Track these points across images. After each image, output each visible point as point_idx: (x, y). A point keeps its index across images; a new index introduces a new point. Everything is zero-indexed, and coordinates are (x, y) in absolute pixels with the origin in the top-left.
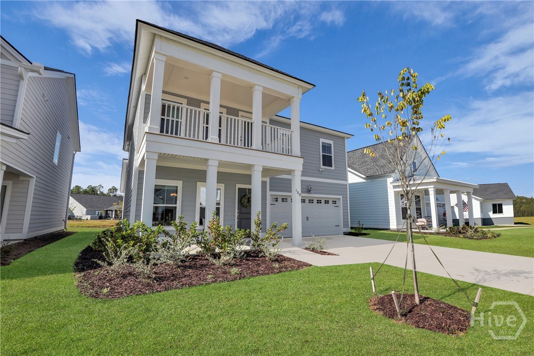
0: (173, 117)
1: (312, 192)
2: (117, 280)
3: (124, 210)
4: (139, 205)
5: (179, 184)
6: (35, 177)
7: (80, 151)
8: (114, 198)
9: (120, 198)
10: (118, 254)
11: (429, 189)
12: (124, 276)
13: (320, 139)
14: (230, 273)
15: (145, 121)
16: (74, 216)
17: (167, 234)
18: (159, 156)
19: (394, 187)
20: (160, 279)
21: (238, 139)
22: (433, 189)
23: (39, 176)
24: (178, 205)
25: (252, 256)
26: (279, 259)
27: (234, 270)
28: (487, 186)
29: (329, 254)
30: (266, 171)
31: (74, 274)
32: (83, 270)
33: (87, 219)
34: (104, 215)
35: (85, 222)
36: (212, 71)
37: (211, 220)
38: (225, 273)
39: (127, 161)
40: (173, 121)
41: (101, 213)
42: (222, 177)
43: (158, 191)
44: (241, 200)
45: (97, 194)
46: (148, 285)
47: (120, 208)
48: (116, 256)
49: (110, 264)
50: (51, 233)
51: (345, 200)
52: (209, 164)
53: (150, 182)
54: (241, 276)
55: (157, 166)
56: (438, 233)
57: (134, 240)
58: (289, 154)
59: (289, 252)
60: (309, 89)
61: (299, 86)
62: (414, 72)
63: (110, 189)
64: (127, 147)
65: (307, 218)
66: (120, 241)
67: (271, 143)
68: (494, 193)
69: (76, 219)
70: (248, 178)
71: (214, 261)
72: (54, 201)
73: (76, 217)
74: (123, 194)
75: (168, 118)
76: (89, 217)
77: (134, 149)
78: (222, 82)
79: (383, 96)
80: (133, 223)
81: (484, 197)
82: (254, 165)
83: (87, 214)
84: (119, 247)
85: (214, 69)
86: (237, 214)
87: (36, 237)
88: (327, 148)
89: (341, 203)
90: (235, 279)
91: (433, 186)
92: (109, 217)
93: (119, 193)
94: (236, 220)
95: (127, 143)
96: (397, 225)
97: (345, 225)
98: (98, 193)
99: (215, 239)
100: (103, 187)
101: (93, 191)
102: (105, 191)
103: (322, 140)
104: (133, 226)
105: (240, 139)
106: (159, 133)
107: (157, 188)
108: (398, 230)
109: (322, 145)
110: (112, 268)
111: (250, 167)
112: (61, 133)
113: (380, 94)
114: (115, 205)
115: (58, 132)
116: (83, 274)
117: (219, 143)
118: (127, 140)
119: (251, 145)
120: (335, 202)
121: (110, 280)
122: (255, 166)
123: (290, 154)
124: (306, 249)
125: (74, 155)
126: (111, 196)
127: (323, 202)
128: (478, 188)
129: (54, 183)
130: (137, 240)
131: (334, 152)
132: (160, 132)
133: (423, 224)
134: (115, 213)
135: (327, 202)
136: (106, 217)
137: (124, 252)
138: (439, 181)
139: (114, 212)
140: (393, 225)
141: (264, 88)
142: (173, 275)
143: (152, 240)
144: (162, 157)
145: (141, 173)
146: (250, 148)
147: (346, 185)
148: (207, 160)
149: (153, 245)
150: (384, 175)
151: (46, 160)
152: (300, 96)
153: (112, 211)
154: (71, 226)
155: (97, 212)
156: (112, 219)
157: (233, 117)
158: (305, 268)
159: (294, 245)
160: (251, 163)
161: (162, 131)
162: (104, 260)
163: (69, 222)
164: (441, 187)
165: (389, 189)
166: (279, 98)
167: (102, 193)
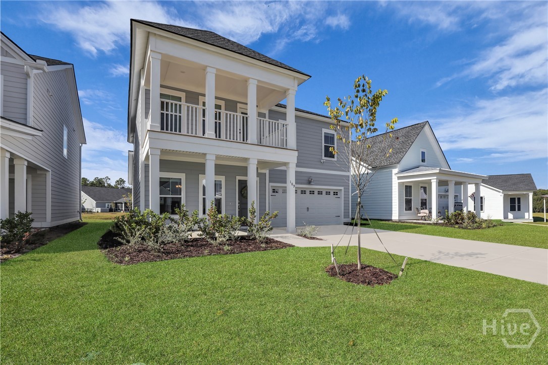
0: (172, 111)
1: (312, 183)
2: (135, 254)
3: (134, 202)
4: (147, 195)
5: (182, 176)
6: (50, 170)
7: (86, 144)
8: (122, 190)
9: (129, 190)
10: (134, 234)
11: (432, 181)
12: (140, 251)
13: (323, 129)
14: (223, 250)
15: (146, 117)
16: (85, 209)
17: (172, 220)
18: (161, 151)
19: (399, 178)
20: (167, 253)
21: (237, 132)
22: (435, 180)
23: (54, 170)
24: (183, 196)
25: (247, 240)
26: (268, 241)
27: (226, 248)
28: (509, 176)
29: (317, 239)
30: (262, 164)
31: (100, 250)
32: (106, 248)
33: (98, 212)
34: (113, 208)
35: (96, 215)
36: (207, 66)
37: (210, 208)
38: (219, 249)
39: (133, 153)
40: (172, 115)
41: (111, 205)
42: (220, 169)
43: (164, 183)
44: (241, 192)
45: (104, 186)
46: (159, 256)
47: (130, 201)
48: (132, 235)
49: (128, 242)
50: (69, 223)
51: (346, 192)
52: (207, 158)
53: (155, 175)
54: (232, 252)
55: (160, 160)
56: (436, 224)
57: (145, 224)
58: (283, 146)
59: (281, 237)
60: (305, 80)
61: (295, 78)
62: (369, 80)
63: (118, 181)
64: (131, 139)
65: (308, 208)
66: (134, 225)
67: (269, 136)
68: (514, 184)
69: (87, 212)
70: (244, 170)
71: (212, 242)
72: (69, 193)
73: (86, 210)
74: (131, 186)
75: (167, 113)
76: (99, 210)
77: (139, 143)
78: (217, 76)
79: (342, 102)
80: (143, 211)
81: (503, 188)
82: (249, 159)
83: (97, 206)
84: (134, 229)
85: (207, 65)
86: (237, 205)
87: (57, 226)
88: (329, 139)
89: (342, 194)
90: (227, 253)
91: (435, 178)
92: (119, 209)
93: (127, 185)
94: (237, 210)
95: (131, 135)
96: (399, 216)
97: (346, 216)
98: (106, 185)
99: (214, 224)
100: (109, 179)
101: (100, 183)
102: (113, 184)
103: (324, 131)
104: (144, 213)
105: (238, 131)
106: (160, 131)
107: (162, 180)
108: (400, 221)
109: (325, 136)
110: (130, 244)
111: (246, 160)
112: (67, 127)
113: (339, 100)
114: (125, 197)
115: (64, 126)
116: (107, 250)
117: (215, 138)
118: (131, 133)
119: (247, 139)
120: (335, 193)
121: (129, 253)
122: (251, 160)
123: (285, 147)
124: (299, 235)
125: (80, 147)
126: (119, 190)
127: (324, 193)
128: (487, 179)
129: (66, 176)
130: (147, 224)
131: (337, 143)
132: (161, 129)
133: (425, 215)
134: (125, 206)
135: (328, 193)
136: (117, 210)
137: (138, 233)
138: (442, 173)
139: (123, 205)
140: (395, 216)
141: (259, 81)
142: (178, 251)
143: (160, 224)
144: (163, 152)
145: (147, 167)
146: (245, 142)
147: (349, 176)
148: (205, 154)
149: (161, 228)
150: (390, 166)
151: (58, 154)
152: (296, 88)
153: (122, 203)
154: (85, 218)
155: (107, 204)
156: (122, 212)
157: (232, 113)
158: (288, 248)
159: (288, 232)
160: (246, 157)
161: (162, 128)
162: (123, 238)
163: (83, 215)
164: (444, 178)
165: (393, 180)
166: (275, 90)
167: (109, 185)
